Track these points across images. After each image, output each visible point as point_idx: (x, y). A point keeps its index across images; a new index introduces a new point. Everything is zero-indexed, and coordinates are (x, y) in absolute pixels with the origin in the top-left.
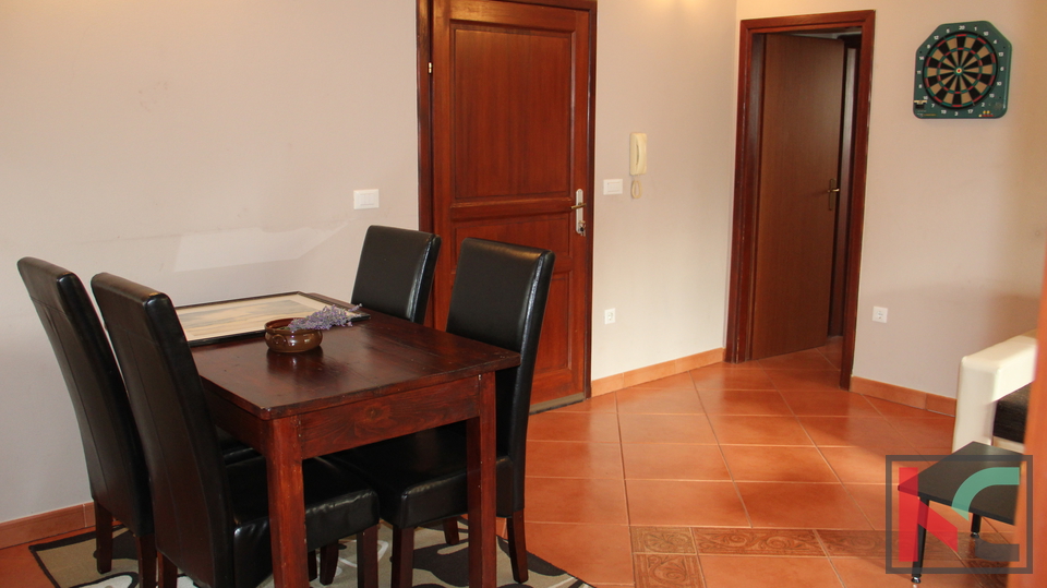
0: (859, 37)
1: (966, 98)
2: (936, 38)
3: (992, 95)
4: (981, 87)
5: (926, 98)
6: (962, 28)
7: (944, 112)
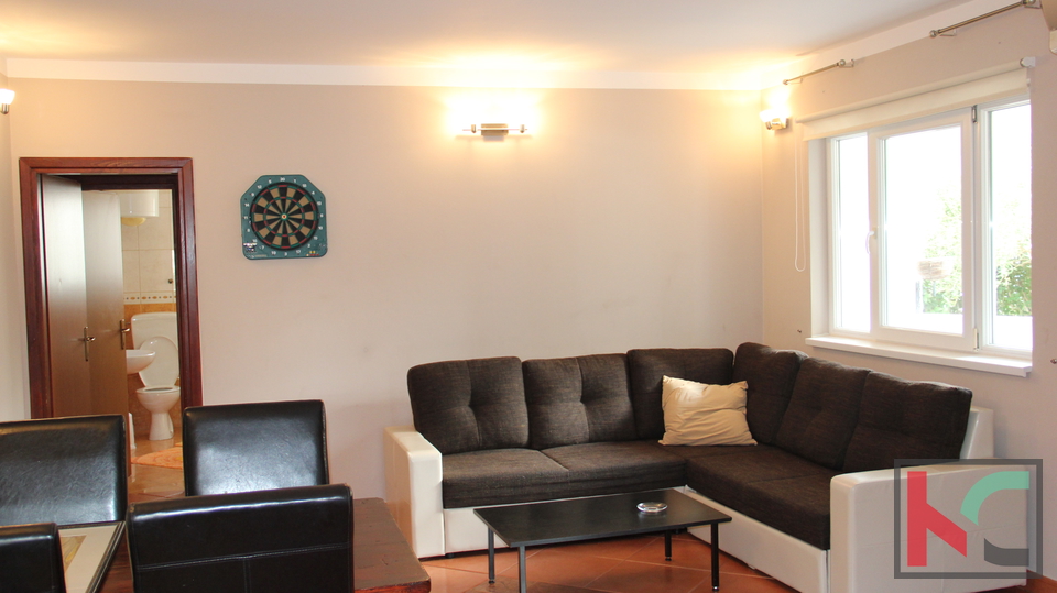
0: (176, 175)
1: (293, 240)
2: (260, 187)
3: (316, 238)
4: (305, 231)
5: (255, 240)
6: (283, 180)
7: (274, 253)
